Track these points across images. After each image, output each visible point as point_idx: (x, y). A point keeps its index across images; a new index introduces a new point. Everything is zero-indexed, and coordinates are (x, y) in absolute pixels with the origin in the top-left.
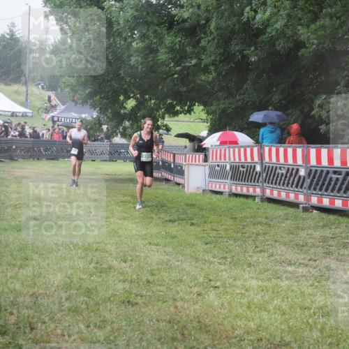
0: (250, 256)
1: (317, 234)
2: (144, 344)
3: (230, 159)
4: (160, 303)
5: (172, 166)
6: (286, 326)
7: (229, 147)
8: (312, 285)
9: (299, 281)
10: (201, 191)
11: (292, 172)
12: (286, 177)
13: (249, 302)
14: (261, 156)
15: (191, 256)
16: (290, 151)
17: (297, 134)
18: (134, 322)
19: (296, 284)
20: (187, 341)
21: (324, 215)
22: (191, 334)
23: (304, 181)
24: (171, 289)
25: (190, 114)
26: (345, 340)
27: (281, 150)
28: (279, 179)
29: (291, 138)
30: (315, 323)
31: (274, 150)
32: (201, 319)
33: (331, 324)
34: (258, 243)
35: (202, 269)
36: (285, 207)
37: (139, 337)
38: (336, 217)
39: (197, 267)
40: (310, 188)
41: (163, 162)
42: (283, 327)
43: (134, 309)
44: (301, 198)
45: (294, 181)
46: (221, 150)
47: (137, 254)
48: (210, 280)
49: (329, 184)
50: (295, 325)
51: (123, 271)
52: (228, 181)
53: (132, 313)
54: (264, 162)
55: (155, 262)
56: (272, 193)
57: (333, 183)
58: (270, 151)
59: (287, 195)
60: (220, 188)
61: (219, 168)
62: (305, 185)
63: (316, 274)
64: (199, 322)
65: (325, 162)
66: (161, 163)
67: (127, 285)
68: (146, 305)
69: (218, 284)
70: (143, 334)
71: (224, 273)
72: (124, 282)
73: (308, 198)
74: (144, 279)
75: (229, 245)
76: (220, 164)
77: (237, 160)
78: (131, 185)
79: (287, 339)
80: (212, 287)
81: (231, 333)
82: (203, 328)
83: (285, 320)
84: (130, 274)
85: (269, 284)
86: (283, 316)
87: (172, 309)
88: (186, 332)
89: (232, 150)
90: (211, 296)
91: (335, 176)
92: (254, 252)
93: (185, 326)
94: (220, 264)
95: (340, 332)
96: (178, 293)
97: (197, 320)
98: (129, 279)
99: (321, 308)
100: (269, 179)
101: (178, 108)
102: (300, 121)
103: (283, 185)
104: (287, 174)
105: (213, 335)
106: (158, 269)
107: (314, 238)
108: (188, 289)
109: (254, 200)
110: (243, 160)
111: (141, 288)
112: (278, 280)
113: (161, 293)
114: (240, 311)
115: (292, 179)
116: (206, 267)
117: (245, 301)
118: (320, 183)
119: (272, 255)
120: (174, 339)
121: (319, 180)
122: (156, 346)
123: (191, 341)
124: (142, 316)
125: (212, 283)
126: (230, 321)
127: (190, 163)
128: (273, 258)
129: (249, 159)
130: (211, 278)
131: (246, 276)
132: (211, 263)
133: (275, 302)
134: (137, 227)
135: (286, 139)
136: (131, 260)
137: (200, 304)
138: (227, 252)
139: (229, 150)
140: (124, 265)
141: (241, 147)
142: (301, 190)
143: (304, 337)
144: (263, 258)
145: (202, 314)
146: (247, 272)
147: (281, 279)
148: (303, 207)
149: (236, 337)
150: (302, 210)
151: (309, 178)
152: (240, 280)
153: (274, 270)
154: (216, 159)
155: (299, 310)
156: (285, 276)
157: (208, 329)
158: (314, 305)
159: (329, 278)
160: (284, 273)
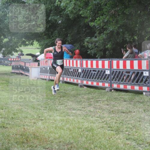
0: (57, 106)
1: (86, 97)
2: (10, 145)
3: (49, 65)
4: (17, 127)
5: (24, 68)
6: (71, 136)
7: (49, 60)
8: (83, 119)
9: (78, 117)
10: (37, 79)
11: (76, 70)
12: (73, 73)
13: (56, 126)
15: (32, 107)
16: (75, 61)
17: (78, 54)
18: (6, 135)
19: (76, 118)
20: (29, 143)
21: (89, 89)
22: (30, 140)
23: (80, 74)
24: (22, 121)
25: (32, 45)
26: (96, 142)
27: (71, 61)
28: (70, 73)
29: (76, 56)
30: (84, 134)
31: (68, 61)
32: (35, 134)
33: (90, 135)
34: (60, 101)
35: (36, 112)
36: (73, 85)
37: (8, 142)
38: (94, 89)
39: (34, 111)
40: (83, 77)
41: (20, 66)
42: (70, 136)
43: (5, 130)
44: (79, 82)
45: (76, 74)
47: (8, 106)
48: (39, 117)
49: (91, 76)
50: (75, 135)
51: (1, 114)
52: (48, 74)
53: (5, 131)
55: (16, 110)
56: (67, 79)
57: (93, 75)
58: (66, 61)
59: (74, 81)
60: (45, 77)
61: (44, 69)
62: (81, 76)
63: (85, 114)
64: (34, 135)
65: (89, 66)
66: (19, 67)
67: (3, 120)
68: (11, 128)
69: (43, 118)
70: (10, 140)
71: (46, 114)
72: (2, 118)
73: (82, 82)
74: (11, 117)
75: (48, 102)
76: (45, 67)
78: (6, 76)
79: (72, 141)
80: (40, 120)
81: (48, 139)
82: (36, 137)
83: (71, 133)
84: (4, 115)
85: (65, 118)
86: (70, 132)
87: (23, 130)
88: (28, 139)
90: (40, 124)
91: (94, 72)
92: (59, 105)
93: (28, 137)
94: (44, 110)
95: (94, 138)
96: (25, 122)
97: (33, 134)
98: (4, 117)
99: (86, 128)
100: (66, 73)
101: (27, 43)
102: (79, 49)
103: (72, 76)
104: (73, 71)
105: (40, 140)
106: (17, 112)
107: (85, 98)
108: (30, 121)
111: (9, 121)
112: (69, 116)
113: (18, 123)
114: (52, 130)
115: (75, 73)
116: (38, 111)
117: (54, 125)
118: (87, 75)
119: (67, 106)
120: (23, 143)
121: (87, 74)
122: (15, 145)
123: (30, 143)
124: (9, 133)
125: (40, 118)
126: (48, 134)
127: (32, 66)
130: (40, 116)
131: (55, 115)
132: (40, 109)
133: (67, 126)
134: (8, 94)
135: (73, 56)
136: (5, 109)
137: (35, 127)
138: (47, 105)
139: (49, 61)
140: (2, 111)
142: (79, 78)
143: (79, 140)
144: (62, 107)
145: (36, 131)
146: (55, 113)
147: (70, 116)
148: (80, 85)
149: (50, 141)
150: (79, 87)
151: (83, 73)
152: (52, 117)
153: (67, 112)
154: (43, 65)
155: (77, 129)
156: (71, 115)
157: (38, 138)
158: (83, 127)
159: (90, 115)
160: (71, 113)
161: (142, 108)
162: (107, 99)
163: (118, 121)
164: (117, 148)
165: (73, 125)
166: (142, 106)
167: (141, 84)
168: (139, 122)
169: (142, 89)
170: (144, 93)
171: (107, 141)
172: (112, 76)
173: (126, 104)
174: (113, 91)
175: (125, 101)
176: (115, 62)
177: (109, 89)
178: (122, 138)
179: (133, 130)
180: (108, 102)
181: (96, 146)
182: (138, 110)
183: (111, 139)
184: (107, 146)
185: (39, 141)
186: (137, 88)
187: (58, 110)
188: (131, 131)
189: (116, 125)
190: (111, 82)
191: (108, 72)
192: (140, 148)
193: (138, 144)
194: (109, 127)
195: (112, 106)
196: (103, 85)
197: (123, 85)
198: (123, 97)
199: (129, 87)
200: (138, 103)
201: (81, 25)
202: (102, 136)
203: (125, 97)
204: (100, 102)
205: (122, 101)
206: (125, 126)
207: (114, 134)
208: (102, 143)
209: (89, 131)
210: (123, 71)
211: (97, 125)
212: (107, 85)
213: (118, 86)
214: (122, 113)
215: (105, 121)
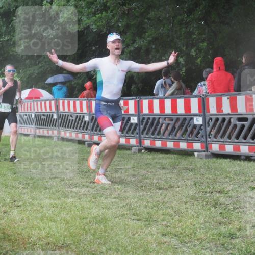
0: (47, 182)
3: (34, 110)
6: (68, 233)
7: (33, 101)
9: (81, 198)
11: (80, 118)
12: (75, 122)
14: (57, 107)
15: (2, 183)
16: (78, 103)
19: (79, 200)
23: (88, 125)
27: (72, 102)
28: (70, 124)
31: (66, 102)
32: (5, 231)
40: (92, 130)
44: (87, 137)
45: (81, 124)
46: (27, 104)
48: (15, 201)
52: (34, 126)
54: (59, 111)
56: (65, 134)
58: (63, 103)
59: (77, 136)
60: (27, 131)
61: (26, 117)
62: (89, 128)
64: (4, 233)
69: (20, 204)
71: (26, 195)
73: (91, 137)
76: (27, 114)
77: (40, 111)
79: (68, 241)
80: (16, 206)
81: (27, 240)
82: (6, 237)
86: (67, 226)
89: (35, 103)
90: (15, 212)
94: (23, 188)
97: (2, 231)
99: (95, 218)
100: (63, 124)
103: (73, 128)
104: (76, 120)
105: (13, 243)
109: (53, 139)
110: (44, 110)
112: (66, 198)
115: (80, 122)
117: (40, 215)
125: (16, 203)
126: (27, 231)
128: (63, 182)
129: (48, 110)
130: (15, 199)
131: (42, 197)
132: (17, 188)
133: (62, 214)
137: (5, 219)
138: (30, 179)
141: (42, 101)
142: (86, 131)
143: (80, 240)
144: (56, 183)
145: (7, 227)
146: (43, 194)
147: (68, 198)
148: (88, 144)
149: (30, 243)
150: (87, 146)
151: (92, 122)
152: (37, 200)
153: (63, 191)
154: (24, 110)
155: (78, 220)
156: (71, 195)
157: (10, 238)
158: (90, 216)
159: (103, 195)
160: (71, 193)
161: (191, 179)
162: (134, 165)
163: (150, 204)
164: (145, 251)
165: (71, 214)
166: (191, 176)
167: (190, 139)
168: (186, 203)
169: (192, 147)
170: (196, 154)
171: (128, 240)
172: (142, 127)
173: (165, 174)
174: (143, 151)
175: (163, 169)
176: (145, 103)
177: (137, 148)
178: (155, 233)
179: (175, 218)
180: (134, 170)
181: (110, 249)
182: (185, 183)
183: (136, 235)
184: (129, 248)
185: (11, 244)
186: (183, 146)
187: (49, 189)
188: (171, 220)
189: (146, 210)
190: (140, 136)
191: (134, 120)
192: (185, 249)
193: (181, 243)
194: (134, 215)
195: (141, 177)
196: (127, 141)
197: (160, 142)
198: (161, 161)
199: (170, 145)
200: (184, 171)
201: (87, 40)
202: (120, 231)
203: (164, 161)
204: (121, 171)
205: (159, 168)
206: (161, 212)
207: (141, 227)
208: (120, 243)
209: (100, 222)
210: (159, 116)
211: (114, 211)
212: (133, 142)
213: (153, 143)
214: (157, 189)
215: (127, 204)
